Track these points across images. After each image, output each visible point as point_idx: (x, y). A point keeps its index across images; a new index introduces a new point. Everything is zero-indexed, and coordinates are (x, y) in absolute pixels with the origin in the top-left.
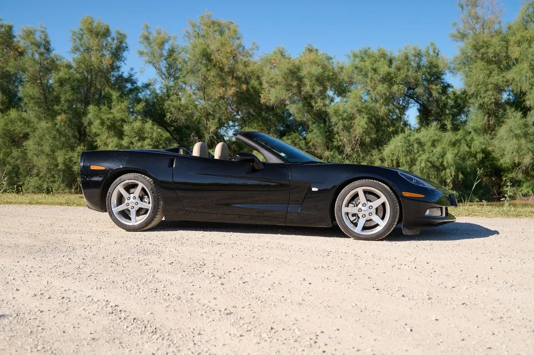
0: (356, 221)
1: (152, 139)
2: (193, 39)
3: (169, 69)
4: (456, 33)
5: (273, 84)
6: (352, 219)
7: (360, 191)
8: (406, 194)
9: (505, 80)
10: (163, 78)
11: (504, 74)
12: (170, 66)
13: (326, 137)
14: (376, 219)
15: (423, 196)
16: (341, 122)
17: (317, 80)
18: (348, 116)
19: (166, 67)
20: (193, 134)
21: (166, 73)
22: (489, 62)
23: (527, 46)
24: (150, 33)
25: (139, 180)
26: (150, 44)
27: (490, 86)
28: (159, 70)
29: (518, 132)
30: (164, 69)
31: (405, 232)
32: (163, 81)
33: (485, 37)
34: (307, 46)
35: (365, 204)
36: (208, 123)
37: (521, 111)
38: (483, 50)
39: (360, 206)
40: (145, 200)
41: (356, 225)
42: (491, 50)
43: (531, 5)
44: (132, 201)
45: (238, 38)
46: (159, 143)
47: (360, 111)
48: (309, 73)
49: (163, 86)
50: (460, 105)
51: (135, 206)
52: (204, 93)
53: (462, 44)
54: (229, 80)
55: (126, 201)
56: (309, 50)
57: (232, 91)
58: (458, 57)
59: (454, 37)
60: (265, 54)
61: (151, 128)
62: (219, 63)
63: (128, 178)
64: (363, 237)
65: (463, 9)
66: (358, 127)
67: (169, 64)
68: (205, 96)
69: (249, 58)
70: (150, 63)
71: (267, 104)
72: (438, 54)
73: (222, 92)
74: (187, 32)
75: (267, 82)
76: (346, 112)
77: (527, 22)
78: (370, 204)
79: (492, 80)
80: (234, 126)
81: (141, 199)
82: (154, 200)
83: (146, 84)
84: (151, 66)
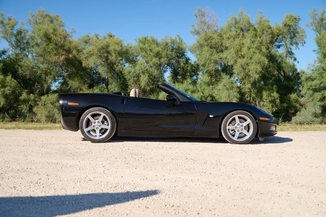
0: (233, 134)
1: (11, 87)
2: (33, 24)
3: (17, 43)
4: (193, 30)
5: (91, 55)
6: (231, 132)
7: (236, 117)
8: (261, 118)
9: (220, 58)
10: (13, 48)
11: (219, 54)
12: (18, 41)
13: (121, 87)
14: (245, 132)
15: (270, 119)
16: (133, 78)
17: (119, 53)
18: (136, 75)
19: (15, 41)
20: (36, 84)
21: (14, 44)
22: (211, 47)
23: (233, 40)
24: (4, 19)
25: (102, 111)
26: (4, 26)
27: (212, 61)
28: (10, 43)
29: (228, 86)
30: (14, 43)
31: (261, 139)
32: (13, 50)
33: (209, 33)
34: (108, 33)
35: (239, 124)
36: (47, 77)
37: (228, 75)
38: (209, 41)
39: (236, 125)
40: (105, 123)
41: (234, 136)
42: (213, 41)
43: (233, 18)
44: (97, 124)
45: (63, 26)
46: (16, 89)
47: (143, 73)
48: (114, 49)
49: (13, 53)
50: (195, 70)
51: (99, 127)
52: (44, 59)
53: (197, 37)
54: (61, 51)
55: (93, 125)
56: (109, 35)
57: (62, 58)
58: (195, 44)
59: (192, 33)
60: (81, 36)
61: (10, 80)
62: (55, 40)
63: (94, 110)
64: (238, 142)
65: (197, 17)
66: (143, 81)
67: (17, 40)
68: (44, 60)
69: (69, 38)
70: (5, 38)
71: (87, 67)
72: (182, 41)
73: (57, 59)
74: (29, 20)
75: (87, 53)
76: (135, 73)
77: (231, 27)
78: (241, 124)
79: (213, 58)
80: (58, 80)
81: (103, 122)
82: (112, 124)
83: (2, 51)
84: (5, 40)
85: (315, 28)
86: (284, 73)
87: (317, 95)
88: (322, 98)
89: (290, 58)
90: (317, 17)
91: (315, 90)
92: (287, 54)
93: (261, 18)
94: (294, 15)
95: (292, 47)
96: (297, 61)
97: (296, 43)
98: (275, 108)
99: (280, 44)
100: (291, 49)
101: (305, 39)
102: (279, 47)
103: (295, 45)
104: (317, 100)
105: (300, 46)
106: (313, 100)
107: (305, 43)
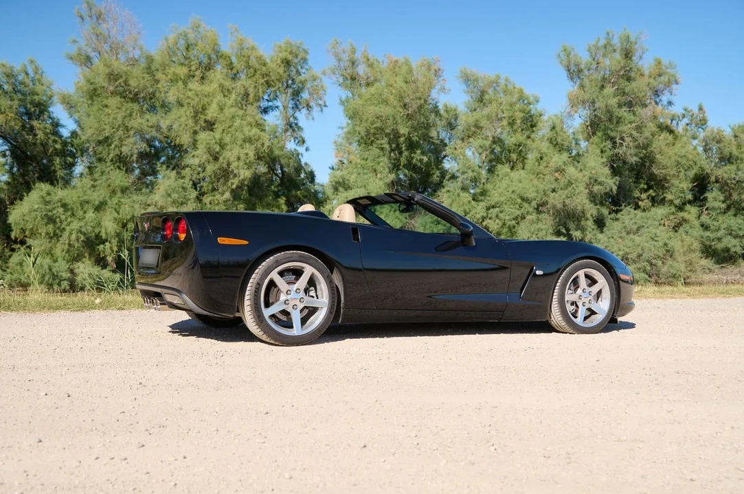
0: (574, 311)
4: (74, 53)
6: (571, 308)
7: (582, 274)
14: (596, 307)
25: (306, 262)
35: (585, 289)
37: (173, 169)
39: (580, 292)
40: (312, 293)
41: (574, 315)
43: (181, 35)
51: (298, 303)
53: (84, 70)
59: (71, 58)
65: (83, 20)
72: (42, 76)
78: (589, 289)
79: (133, 124)
81: (307, 291)
85: (341, 80)
86: (283, 172)
89: (292, 140)
90: (345, 57)
92: (287, 130)
93: (242, 41)
95: (297, 114)
96: (305, 145)
97: (308, 107)
99: (270, 104)
100: (295, 118)
101: (324, 99)
102: (266, 111)
103: (304, 111)
105: (316, 110)
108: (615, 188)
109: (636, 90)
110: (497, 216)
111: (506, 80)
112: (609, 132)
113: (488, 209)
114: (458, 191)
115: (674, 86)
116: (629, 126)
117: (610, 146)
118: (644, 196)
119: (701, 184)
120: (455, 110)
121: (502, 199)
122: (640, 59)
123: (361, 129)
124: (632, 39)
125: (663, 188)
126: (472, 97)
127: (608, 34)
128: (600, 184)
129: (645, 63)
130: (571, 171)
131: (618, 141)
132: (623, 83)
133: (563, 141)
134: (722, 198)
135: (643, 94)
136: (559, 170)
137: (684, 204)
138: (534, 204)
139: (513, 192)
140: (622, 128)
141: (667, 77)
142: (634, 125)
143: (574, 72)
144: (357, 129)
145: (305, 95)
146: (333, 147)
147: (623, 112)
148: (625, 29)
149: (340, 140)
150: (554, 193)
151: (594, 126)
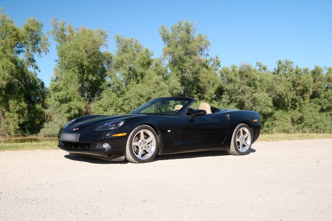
85: (56, 38)
86: (26, 82)
87: (64, 106)
88: (68, 109)
89: (32, 66)
90: (58, 27)
91: (62, 101)
92: (28, 62)
93: (4, 17)
94: (36, 20)
95: (34, 54)
96: (39, 69)
97: (39, 51)
98: (23, 119)
99: (20, 49)
100: (33, 56)
101: (48, 48)
102: (19, 52)
103: (37, 53)
104: (65, 111)
105: (43, 53)
106: (60, 111)
107: (48, 52)
108: (182, 92)
109: (192, 48)
110: (128, 104)
111: (136, 41)
112: (180, 66)
113: (124, 100)
114: (111, 92)
115: (209, 46)
116: (188, 64)
117: (180, 73)
118: (196, 96)
119: (220, 91)
120: (111, 55)
121: (131, 96)
122: (193, 34)
123: (66, 62)
124: (190, 24)
125: (204, 93)
126: (119, 49)
127: (180, 22)
128: (177, 89)
129: (195, 35)
130: (163, 84)
131: (184, 71)
132: (187, 44)
133: (160, 70)
134: (228, 98)
135: (195, 50)
136: (157, 83)
137: (212, 99)
138: (145, 98)
139: (136, 92)
140: (185, 64)
141: (205, 42)
142: (191, 63)
143: (166, 39)
144: (64, 62)
145: (39, 46)
146: (53, 71)
147: (186, 58)
148: (187, 20)
149: (57, 68)
150: (154, 93)
151: (174, 63)
